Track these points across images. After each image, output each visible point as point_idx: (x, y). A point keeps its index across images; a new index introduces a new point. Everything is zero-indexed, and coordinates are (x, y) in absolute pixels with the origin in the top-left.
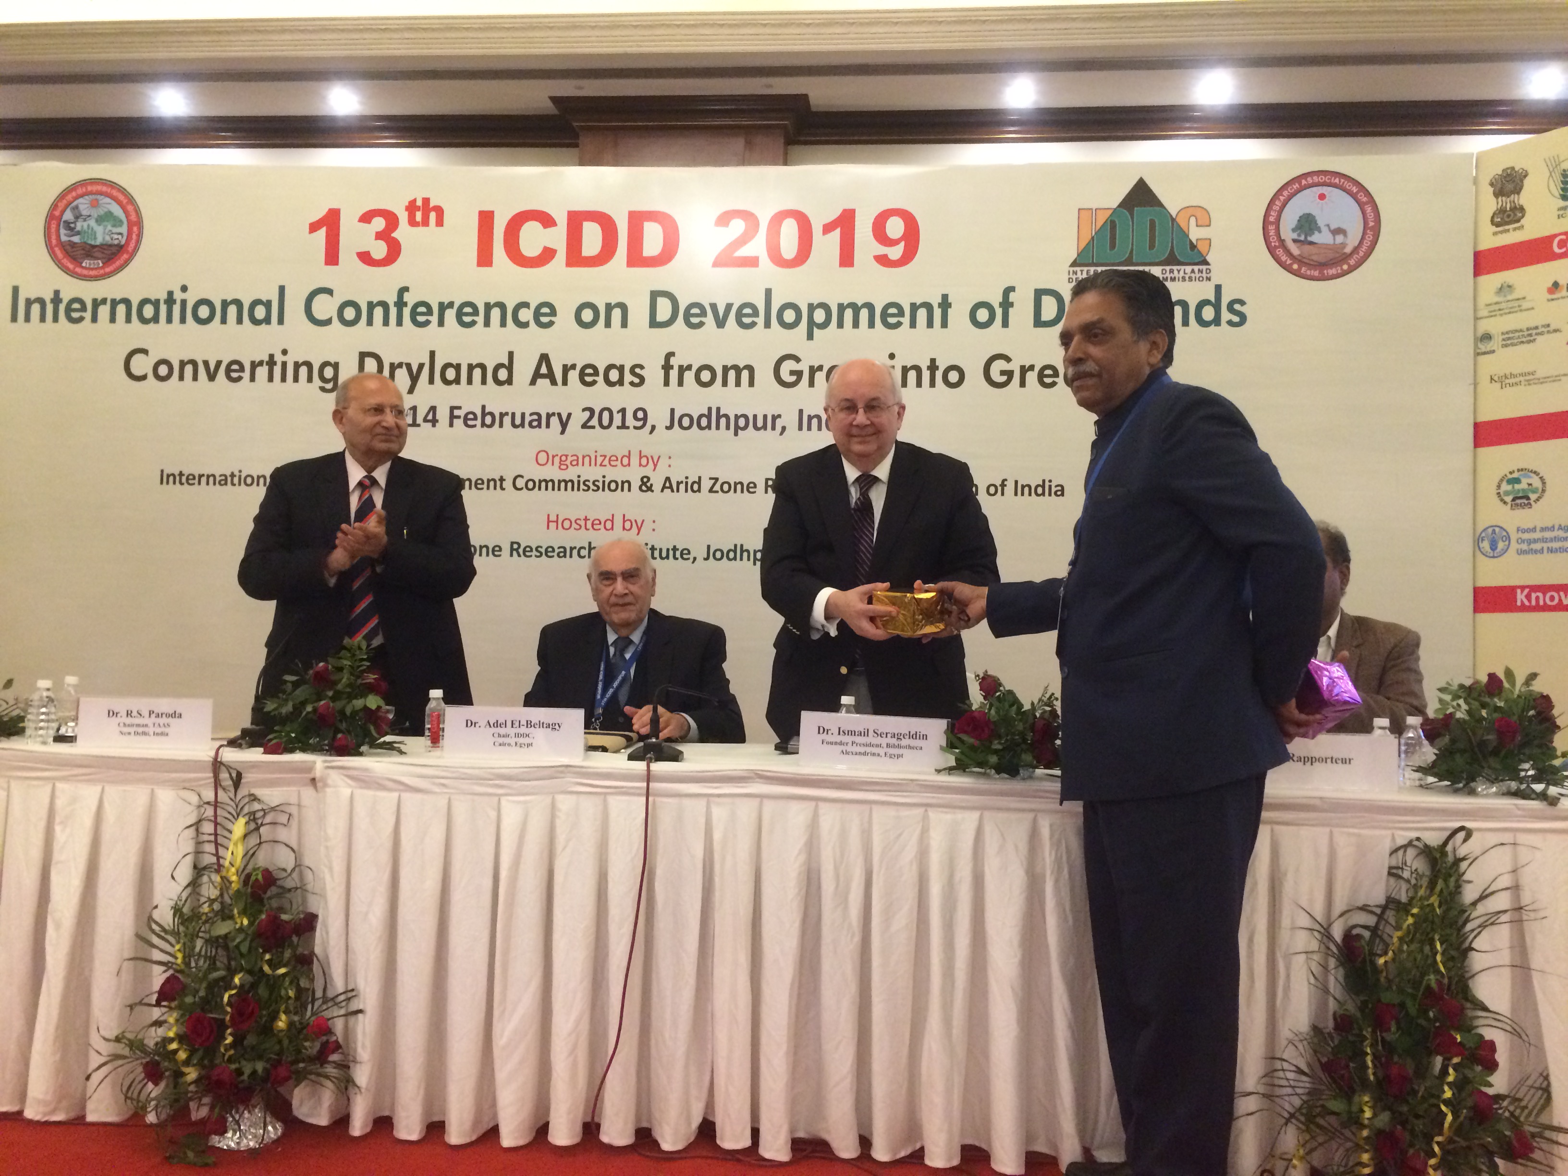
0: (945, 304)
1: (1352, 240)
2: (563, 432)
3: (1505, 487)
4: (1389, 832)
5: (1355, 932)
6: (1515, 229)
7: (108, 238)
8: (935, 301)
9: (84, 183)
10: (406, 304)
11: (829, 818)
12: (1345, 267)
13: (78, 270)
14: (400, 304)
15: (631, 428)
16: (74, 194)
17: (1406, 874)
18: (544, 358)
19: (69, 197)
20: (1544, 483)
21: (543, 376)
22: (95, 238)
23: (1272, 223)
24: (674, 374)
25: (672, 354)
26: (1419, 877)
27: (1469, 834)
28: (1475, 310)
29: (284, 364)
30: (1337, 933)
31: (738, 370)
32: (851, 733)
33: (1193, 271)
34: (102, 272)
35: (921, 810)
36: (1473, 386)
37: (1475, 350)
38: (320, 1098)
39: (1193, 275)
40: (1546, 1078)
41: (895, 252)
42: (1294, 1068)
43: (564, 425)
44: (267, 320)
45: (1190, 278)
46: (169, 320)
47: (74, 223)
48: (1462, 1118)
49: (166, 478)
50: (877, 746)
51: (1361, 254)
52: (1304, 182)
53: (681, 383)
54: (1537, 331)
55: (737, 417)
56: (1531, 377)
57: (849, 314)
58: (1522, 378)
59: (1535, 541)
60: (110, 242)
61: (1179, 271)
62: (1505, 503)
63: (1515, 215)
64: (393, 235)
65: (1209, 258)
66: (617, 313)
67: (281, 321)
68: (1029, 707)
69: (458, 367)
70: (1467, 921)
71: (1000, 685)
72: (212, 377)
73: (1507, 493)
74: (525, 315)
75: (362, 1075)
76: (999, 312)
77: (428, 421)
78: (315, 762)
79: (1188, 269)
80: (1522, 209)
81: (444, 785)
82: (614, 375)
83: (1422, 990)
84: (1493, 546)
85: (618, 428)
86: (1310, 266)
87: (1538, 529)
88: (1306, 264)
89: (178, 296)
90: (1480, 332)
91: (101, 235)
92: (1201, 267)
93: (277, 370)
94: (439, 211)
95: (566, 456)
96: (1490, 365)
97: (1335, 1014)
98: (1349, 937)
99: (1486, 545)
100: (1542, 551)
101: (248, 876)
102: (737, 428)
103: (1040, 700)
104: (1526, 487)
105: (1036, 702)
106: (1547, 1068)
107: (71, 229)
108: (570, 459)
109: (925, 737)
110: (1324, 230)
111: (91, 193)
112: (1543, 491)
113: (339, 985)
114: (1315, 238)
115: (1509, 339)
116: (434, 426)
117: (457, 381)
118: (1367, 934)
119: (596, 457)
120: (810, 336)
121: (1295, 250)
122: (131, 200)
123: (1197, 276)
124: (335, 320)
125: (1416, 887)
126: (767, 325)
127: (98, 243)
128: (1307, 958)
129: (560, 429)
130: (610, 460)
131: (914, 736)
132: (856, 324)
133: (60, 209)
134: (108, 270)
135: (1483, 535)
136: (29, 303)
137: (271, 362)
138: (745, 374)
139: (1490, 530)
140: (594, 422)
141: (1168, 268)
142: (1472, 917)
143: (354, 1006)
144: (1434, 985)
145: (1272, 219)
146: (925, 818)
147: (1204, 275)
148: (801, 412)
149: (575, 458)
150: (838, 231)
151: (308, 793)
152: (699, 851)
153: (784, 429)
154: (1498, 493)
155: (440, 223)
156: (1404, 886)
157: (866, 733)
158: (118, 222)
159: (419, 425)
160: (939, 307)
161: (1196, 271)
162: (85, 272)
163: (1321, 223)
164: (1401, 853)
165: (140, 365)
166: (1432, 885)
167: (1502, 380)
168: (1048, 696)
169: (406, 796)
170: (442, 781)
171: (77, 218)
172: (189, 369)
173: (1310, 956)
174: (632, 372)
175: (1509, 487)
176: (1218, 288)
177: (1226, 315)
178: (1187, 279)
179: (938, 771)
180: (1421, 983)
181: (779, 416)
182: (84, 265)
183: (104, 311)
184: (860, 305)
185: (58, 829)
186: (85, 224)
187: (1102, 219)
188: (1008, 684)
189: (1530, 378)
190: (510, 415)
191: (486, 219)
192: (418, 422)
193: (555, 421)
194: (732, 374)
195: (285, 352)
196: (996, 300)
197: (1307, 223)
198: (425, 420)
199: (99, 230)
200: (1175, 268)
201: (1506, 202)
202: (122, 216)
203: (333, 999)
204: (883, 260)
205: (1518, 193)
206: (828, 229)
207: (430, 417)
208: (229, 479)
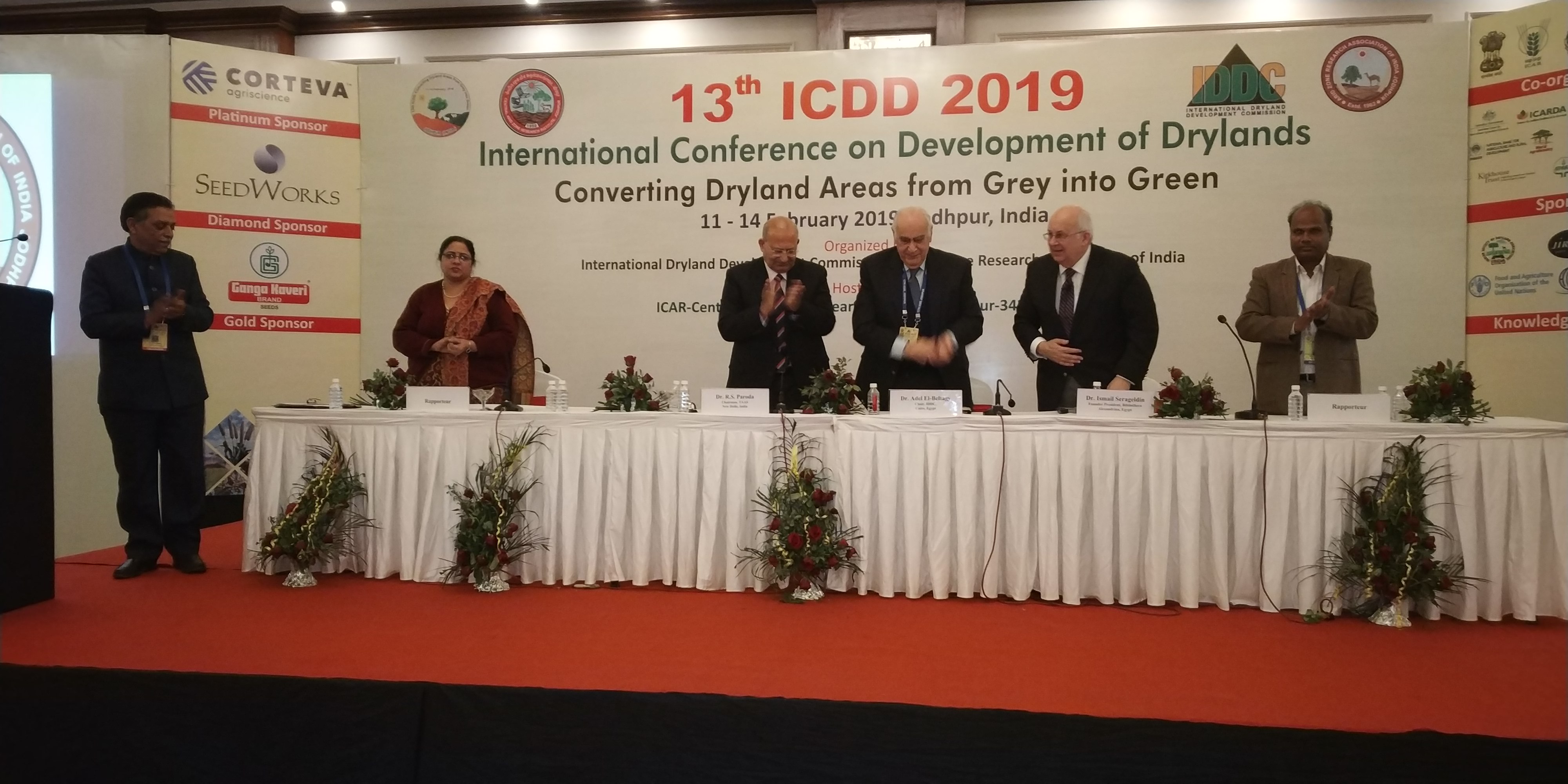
0: (1101, 134)
1: (1383, 84)
2: (842, 229)
3: (1488, 249)
4: (1383, 441)
5: (1366, 490)
6: (1496, 74)
7: (541, 109)
8: (1095, 132)
9: (525, 72)
10: (737, 147)
11: (1096, 440)
12: (1379, 102)
13: (523, 130)
14: (733, 147)
15: (888, 224)
16: (518, 80)
17: (1392, 461)
18: (829, 179)
19: (515, 82)
20: (1513, 246)
21: (829, 192)
22: (533, 109)
23: (1327, 73)
24: (916, 187)
25: (915, 174)
26: (1399, 461)
27: (1423, 439)
28: (1469, 129)
29: (659, 189)
30: (1357, 490)
31: (960, 183)
32: (1104, 399)
33: (1273, 107)
34: (538, 131)
35: (1144, 435)
36: (1466, 181)
37: (1468, 157)
38: (841, 579)
39: (1273, 109)
40: (1462, 558)
41: (1067, 100)
42: (1334, 555)
43: (843, 224)
44: (647, 160)
45: (1271, 112)
46: (584, 162)
47: (519, 99)
48: (1416, 570)
49: (585, 265)
50: (1118, 405)
51: (1390, 92)
52: (1350, 44)
53: (921, 194)
54: (1511, 144)
55: (959, 215)
56: (1507, 175)
57: (1035, 143)
58: (1499, 176)
59: (1507, 285)
60: (543, 111)
61: (1263, 107)
62: (1488, 260)
63: (1497, 64)
64: (727, 100)
65: (1283, 98)
66: (877, 148)
67: (656, 161)
68: (1198, 384)
69: (772, 188)
70: (1423, 482)
71: (1182, 373)
72: (612, 199)
73: (1489, 254)
74: (816, 151)
75: (863, 566)
76: (1139, 139)
77: (754, 224)
78: (832, 418)
79: (1270, 105)
80: (1501, 61)
81: (897, 428)
82: (876, 190)
83: (1399, 513)
84: (1480, 289)
85: (880, 224)
86: (1354, 102)
87: (1509, 278)
88: (1351, 101)
89: (589, 146)
90: (1472, 145)
91: (537, 107)
92: (1278, 104)
93: (655, 192)
94: (757, 83)
95: (845, 244)
96: (1478, 167)
97: (1355, 528)
98: (1363, 492)
99: (1474, 289)
100: (1511, 292)
101: (803, 472)
102: (959, 222)
103: (1204, 380)
104: (1501, 249)
105: (1201, 382)
106: (1462, 553)
107: (517, 103)
108: (847, 246)
109: (1143, 400)
110: (1364, 77)
111: (529, 79)
112: (1513, 252)
113: (848, 525)
114: (1358, 82)
115: (1491, 149)
116: (757, 227)
117: (772, 196)
118: (1372, 491)
119: (865, 244)
120: (1009, 159)
121: (1344, 92)
122: (555, 83)
123: (1276, 110)
124: (691, 159)
125: (1397, 466)
126: (979, 152)
127: (535, 112)
128: (1342, 502)
129: (841, 226)
130: (874, 246)
131: (1138, 400)
132: (1040, 150)
133: (509, 90)
134: (542, 130)
135: (1472, 282)
136: (492, 153)
137: (651, 188)
138: (965, 186)
139: (1478, 278)
140: (863, 221)
141: (1255, 105)
142: (1425, 480)
143: (857, 534)
144: (1405, 511)
145: (1327, 70)
146: (1146, 440)
147: (1281, 110)
148: (1003, 210)
149: (851, 245)
150: (1027, 86)
151: (828, 433)
152: (1028, 456)
153: (991, 222)
154: (1483, 254)
155: (758, 91)
156: (1391, 466)
157: (1112, 399)
158: (547, 98)
159: (747, 227)
160: (1097, 136)
161: (1275, 107)
162: (528, 131)
163: (1361, 72)
164: (1389, 451)
165: (566, 191)
166: (1406, 464)
167: (1487, 177)
168: (1207, 378)
169: (879, 434)
170: (897, 426)
171: (520, 95)
172: (597, 193)
173: (1344, 501)
174: (888, 187)
175: (1491, 249)
176: (1290, 119)
177: (1296, 137)
178: (1269, 113)
179: (1150, 417)
180: (1398, 510)
181: (988, 213)
182: (526, 126)
183: (541, 157)
184: (1042, 137)
185: (705, 452)
186: (526, 99)
187: (1210, 73)
188: (1186, 372)
189: (1505, 176)
190: (807, 218)
191: (788, 88)
192: (747, 225)
193: (837, 221)
194: (956, 186)
195: (659, 181)
196: (1136, 131)
197: (1352, 73)
198: (752, 223)
199: (535, 103)
200: (1260, 105)
201: (1491, 55)
202: (551, 95)
203: (845, 532)
204: (1058, 106)
205: (1499, 49)
206: (1020, 86)
207: (755, 221)
208: (626, 264)
